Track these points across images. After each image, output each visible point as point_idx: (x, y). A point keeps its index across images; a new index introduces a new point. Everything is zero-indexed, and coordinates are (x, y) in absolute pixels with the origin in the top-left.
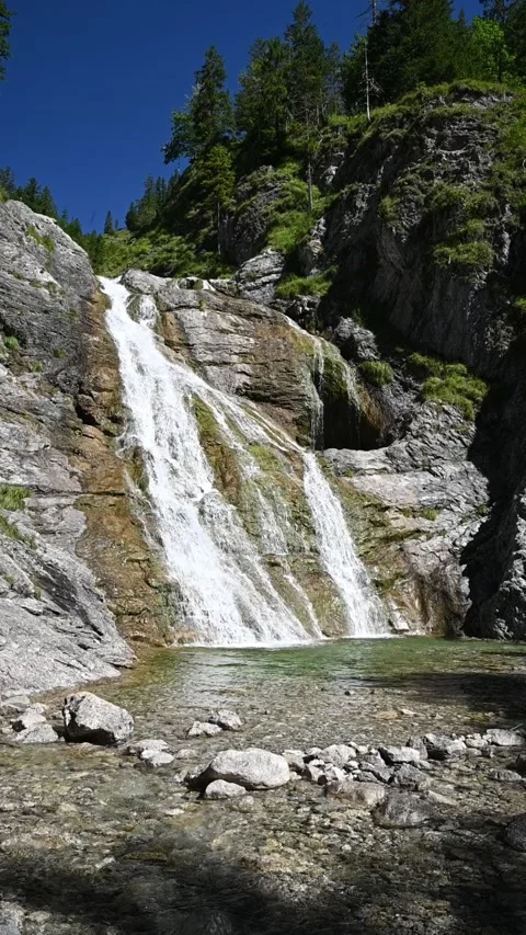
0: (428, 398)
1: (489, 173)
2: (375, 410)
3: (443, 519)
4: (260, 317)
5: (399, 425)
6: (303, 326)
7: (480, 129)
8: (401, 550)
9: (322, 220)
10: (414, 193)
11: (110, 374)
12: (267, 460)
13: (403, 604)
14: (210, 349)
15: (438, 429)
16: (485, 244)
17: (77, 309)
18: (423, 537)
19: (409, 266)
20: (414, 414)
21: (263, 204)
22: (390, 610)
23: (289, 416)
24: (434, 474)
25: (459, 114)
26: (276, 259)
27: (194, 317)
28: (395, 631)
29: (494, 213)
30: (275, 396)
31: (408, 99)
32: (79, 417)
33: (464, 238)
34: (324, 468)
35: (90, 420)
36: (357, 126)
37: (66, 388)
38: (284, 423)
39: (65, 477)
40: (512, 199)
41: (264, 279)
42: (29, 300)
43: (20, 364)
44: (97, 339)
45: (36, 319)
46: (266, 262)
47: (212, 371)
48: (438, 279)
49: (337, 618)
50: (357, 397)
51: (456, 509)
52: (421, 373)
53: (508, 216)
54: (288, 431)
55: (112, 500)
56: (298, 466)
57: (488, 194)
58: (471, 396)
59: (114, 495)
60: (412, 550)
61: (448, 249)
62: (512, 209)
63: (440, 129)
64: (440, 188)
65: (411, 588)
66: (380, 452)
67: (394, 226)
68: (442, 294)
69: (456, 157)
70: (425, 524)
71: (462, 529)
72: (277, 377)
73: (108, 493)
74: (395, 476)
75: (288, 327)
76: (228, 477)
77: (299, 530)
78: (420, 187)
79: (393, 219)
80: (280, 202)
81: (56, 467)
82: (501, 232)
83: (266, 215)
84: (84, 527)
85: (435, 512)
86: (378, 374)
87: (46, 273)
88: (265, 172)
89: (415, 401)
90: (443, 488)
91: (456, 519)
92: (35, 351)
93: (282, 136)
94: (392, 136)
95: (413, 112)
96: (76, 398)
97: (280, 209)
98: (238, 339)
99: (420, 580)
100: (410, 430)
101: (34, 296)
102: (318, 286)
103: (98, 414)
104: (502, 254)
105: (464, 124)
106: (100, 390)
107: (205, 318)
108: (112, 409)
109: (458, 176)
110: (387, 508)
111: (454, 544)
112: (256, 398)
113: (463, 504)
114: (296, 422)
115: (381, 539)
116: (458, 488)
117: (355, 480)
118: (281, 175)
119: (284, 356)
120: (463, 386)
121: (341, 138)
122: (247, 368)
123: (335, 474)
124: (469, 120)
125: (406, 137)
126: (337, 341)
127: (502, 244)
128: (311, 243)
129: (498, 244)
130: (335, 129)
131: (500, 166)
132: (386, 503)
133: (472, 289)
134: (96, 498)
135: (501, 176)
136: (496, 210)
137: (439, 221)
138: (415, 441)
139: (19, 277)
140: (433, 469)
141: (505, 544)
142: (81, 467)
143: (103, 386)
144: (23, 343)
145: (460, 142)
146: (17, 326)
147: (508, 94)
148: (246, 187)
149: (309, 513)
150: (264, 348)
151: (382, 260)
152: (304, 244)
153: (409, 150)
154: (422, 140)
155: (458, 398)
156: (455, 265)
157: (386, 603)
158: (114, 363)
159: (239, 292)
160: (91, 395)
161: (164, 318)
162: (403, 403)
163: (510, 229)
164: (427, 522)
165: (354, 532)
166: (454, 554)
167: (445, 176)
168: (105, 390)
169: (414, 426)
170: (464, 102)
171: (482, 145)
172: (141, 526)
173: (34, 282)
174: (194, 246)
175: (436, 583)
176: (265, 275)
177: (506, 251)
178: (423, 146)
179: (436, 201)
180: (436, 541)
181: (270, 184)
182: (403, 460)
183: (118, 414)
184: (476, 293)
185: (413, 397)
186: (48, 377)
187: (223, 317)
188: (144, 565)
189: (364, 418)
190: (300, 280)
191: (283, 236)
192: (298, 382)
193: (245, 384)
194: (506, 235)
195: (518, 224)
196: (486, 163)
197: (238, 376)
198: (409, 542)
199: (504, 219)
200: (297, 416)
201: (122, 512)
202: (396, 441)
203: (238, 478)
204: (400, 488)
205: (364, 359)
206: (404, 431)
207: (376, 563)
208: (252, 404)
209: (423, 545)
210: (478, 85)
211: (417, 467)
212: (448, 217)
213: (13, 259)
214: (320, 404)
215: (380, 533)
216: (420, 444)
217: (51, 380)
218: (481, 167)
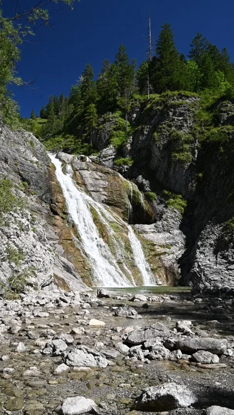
0: (169, 206)
1: (191, 127)
2: (150, 209)
3: (173, 249)
4: (109, 173)
5: (159, 215)
6: (124, 177)
7: (188, 110)
8: (160, 259)
9: (131, 137)
10: (165, 132)
11: (61, 197)
12: (116, 228)
13: (160, 276)
14: (92, 186)
15: (172, 217)
16: (189, 153)
17: (47, 171)
18: (167, 255)
19: (163, 158)
20: (164, 212)
21: (108, 127)
22: (156, 278)
23: (120, 211)
24: (171, 233)
25: (181, 104)
26: (114, 150)
27: (86, 173)
28: (158, 284)
29: (192, 142)
30: (116, 203)
31: (163, 95)
32: (52, 212)
33: (182, 151)
34: (135, 231)
35: (56, 213)
36: (144, 100)
37: (46, 201)
38: (118, 213)
39: (53, 234)
40: (199, 138)
41: (110, 157)
42: (30, 168)
43: (29, 192)
44: (54, 183)
45: (33, 175)
46: (110, 151)
47: (93, 194)
48: (173, 164)
49: (140, 280)
50: (144, 204)
51: (178, 245)
52: (167, 197)
53: (197, 144)
54: (120, 216)
55: (69, 242)
56: (126, 230)
57: (190, 135)
58: (183, 206)
59: (69, 240)
60: (163, 259)
61: (177, 154)
62: (198, 141)
63: (174, 109)
64: (174, 131)
65: (163, 271)
66: (153, 225)
67: (158, 143)
68: (174, 169)
69: (180, 120)
70: (167, 250)
71: (179, 252)
72: (116, 197)
73: (67, 239)
74: (158, 234)
75: (119, 177)
76: (104, 234)
77: (127, 252)
78: (167, 130)
79: (158, 141)
80: (115, 127)
81: (50, 231)
82: (194, 149)
83: (109, 131)
84: (64, 251)
85: (170, 247)
86: (151, 197)
87: (34, 157)
88: (109, 115)
89: (164, 207)
90: (174, 238)
91: (178, 249)
92: (33, 187)
93: (116, 101)
94: (157, 109)
95: (165, 101)
96: (50, 205)
97: (115, 129)
98: (102, 182)
99: (166, 268)
100: (162, 218)
101: (33, 167)
102: (130, 162)
103: (59, 211)
104: (195, 157)
105: (183, 108)
106: (58, 202)
107: (90, 174)
108: (63, 209)
109: (180, 127)
110: (155, 245)
111: (177, 257)
112: (109, 204)
113: (180, 244)
114: (123, 213)
115: (153, 255)
116: (178, 238)
117: (144, 235)
118: (115, 116)
119: (118, 189)
120: (181, 202)
121: (138, 104)
122: (106, 193)
123: (138, 233)
124: (184, 107)
125: (162, 110)
126: (137, 183)
127: (195, 154)
128: (127, 146)
129: (193, 154)
130: (136, 100)
131: (195, 126)
132: (155, 243)
133: (185, 169)
134: (64, 241)
135: (195, 129)
136: (193, 141)
137: (173, 144)
138: (164, 222)
139: (26, 160)
140: (170, 232)
141: (193, 258)
142: (58, 231)
143: (59, 201)
144: (29, 184)
145: (181, 115)
146: (27, 178)
147: (198, 97)
148: (102, 119)
149: (130, 246)
150: (111, 186)
151: (153, 154)
152: (125, 145)
153: (163, 115)
154: (168, 113)
155: (179, 207)
156: (179, 160)
157: (155, 276)
158: (61, 192)
159: (100, 162)
160: (55, 204)
161: (75, 174)
162: (160, 208)
163: (198, 148)
164: (168, 250)
165: (145, 253)
166: (176, 260)
167: (176, 127)
168: (60, 202)
169: (164, 216)
170: (183, 99)
171: (189, 116)
172: (79, 250)
173: (31, 162)
174: (81, 140)
175: (171, 269)
176: (110, 156)
177: (196, 156)
178: (168, 115)
179: (173, 136)
180: (171, 256)
181: (111, 119)
182: (160, 228)
183: (65, 211)
184: (186, 170)
185: (164, 205)
186: (39, 197)
187: (96, 173)
188: (83, 263)
189: (147, 212)
190: (123, 159)
191: (116, 141)
192: (123, 199)
193: (105, 199)
194: (196, 151)
195: (200, 147)
196: (190, 124)
197: (102, 196)
198: (162, 256)
199: (196, 145)
200: (122, 211)
201: (73, 245)
202: (158, 222)
203: (107, 234)
204: (159, 238)
205: (147, 191)
206: (161, 218)
207: (151, 263)
208: (108, 207)
209: (167, 257)
210: (187, 93)
211: (165, 231)
212: (177, 143)
213: (24, 152)
214: (131, 207)
215: (153, 253)
216: (166, 223)
217: (40, 198)
218: (189, 125)
